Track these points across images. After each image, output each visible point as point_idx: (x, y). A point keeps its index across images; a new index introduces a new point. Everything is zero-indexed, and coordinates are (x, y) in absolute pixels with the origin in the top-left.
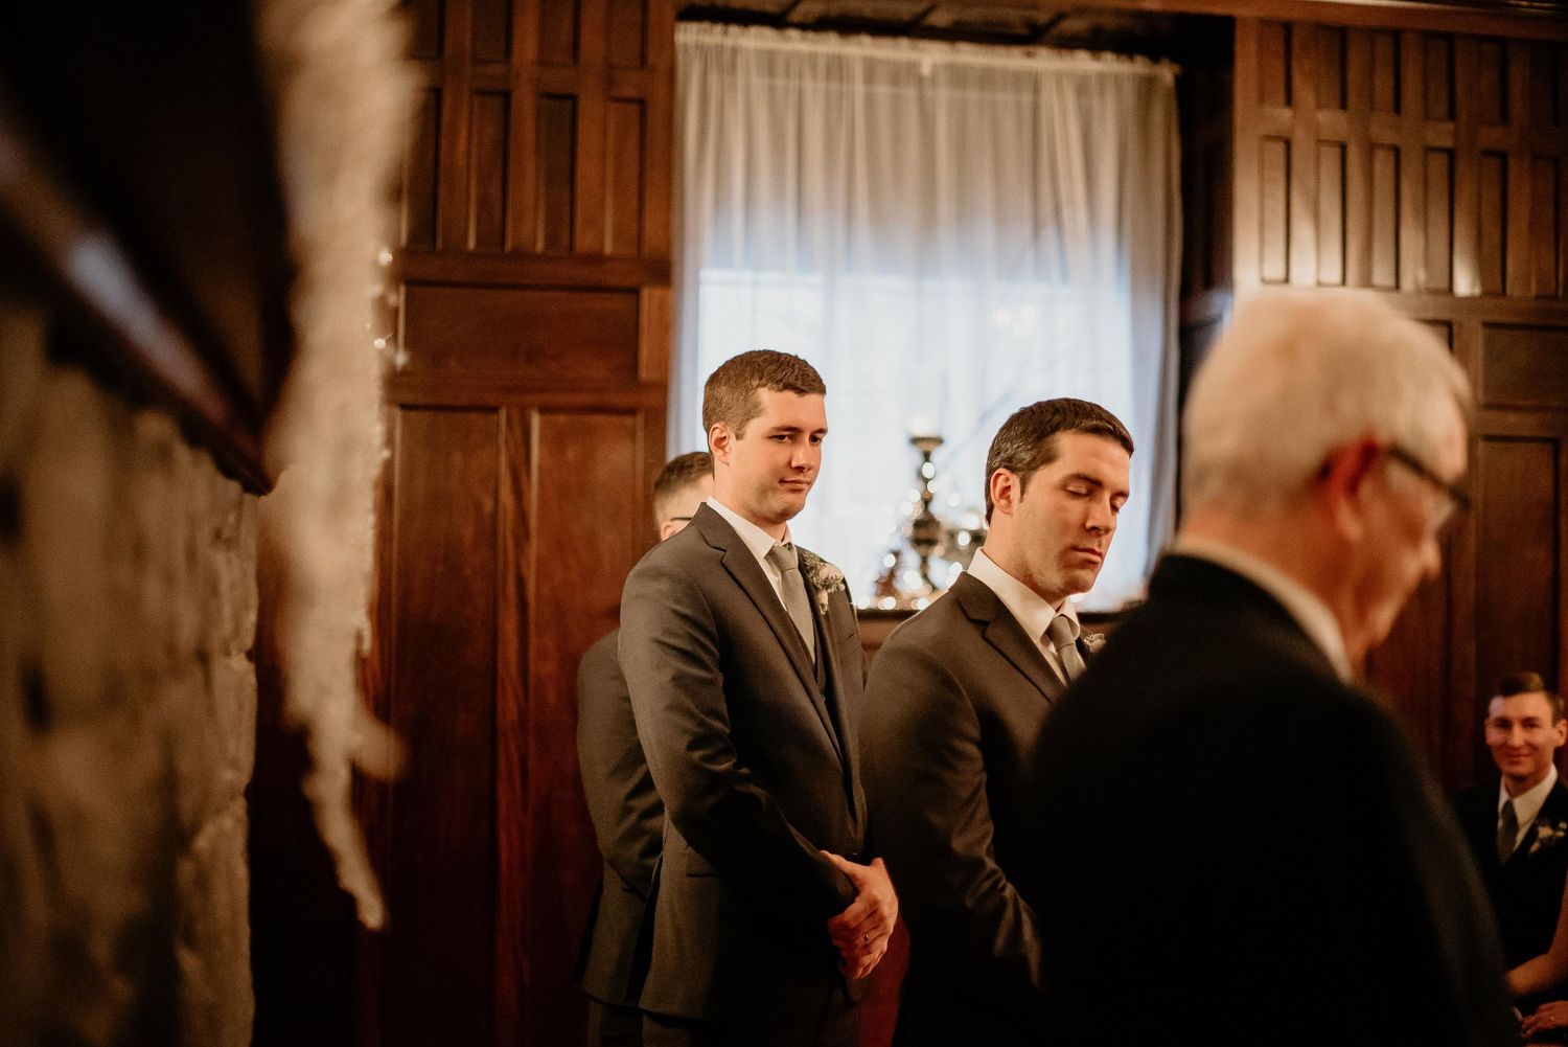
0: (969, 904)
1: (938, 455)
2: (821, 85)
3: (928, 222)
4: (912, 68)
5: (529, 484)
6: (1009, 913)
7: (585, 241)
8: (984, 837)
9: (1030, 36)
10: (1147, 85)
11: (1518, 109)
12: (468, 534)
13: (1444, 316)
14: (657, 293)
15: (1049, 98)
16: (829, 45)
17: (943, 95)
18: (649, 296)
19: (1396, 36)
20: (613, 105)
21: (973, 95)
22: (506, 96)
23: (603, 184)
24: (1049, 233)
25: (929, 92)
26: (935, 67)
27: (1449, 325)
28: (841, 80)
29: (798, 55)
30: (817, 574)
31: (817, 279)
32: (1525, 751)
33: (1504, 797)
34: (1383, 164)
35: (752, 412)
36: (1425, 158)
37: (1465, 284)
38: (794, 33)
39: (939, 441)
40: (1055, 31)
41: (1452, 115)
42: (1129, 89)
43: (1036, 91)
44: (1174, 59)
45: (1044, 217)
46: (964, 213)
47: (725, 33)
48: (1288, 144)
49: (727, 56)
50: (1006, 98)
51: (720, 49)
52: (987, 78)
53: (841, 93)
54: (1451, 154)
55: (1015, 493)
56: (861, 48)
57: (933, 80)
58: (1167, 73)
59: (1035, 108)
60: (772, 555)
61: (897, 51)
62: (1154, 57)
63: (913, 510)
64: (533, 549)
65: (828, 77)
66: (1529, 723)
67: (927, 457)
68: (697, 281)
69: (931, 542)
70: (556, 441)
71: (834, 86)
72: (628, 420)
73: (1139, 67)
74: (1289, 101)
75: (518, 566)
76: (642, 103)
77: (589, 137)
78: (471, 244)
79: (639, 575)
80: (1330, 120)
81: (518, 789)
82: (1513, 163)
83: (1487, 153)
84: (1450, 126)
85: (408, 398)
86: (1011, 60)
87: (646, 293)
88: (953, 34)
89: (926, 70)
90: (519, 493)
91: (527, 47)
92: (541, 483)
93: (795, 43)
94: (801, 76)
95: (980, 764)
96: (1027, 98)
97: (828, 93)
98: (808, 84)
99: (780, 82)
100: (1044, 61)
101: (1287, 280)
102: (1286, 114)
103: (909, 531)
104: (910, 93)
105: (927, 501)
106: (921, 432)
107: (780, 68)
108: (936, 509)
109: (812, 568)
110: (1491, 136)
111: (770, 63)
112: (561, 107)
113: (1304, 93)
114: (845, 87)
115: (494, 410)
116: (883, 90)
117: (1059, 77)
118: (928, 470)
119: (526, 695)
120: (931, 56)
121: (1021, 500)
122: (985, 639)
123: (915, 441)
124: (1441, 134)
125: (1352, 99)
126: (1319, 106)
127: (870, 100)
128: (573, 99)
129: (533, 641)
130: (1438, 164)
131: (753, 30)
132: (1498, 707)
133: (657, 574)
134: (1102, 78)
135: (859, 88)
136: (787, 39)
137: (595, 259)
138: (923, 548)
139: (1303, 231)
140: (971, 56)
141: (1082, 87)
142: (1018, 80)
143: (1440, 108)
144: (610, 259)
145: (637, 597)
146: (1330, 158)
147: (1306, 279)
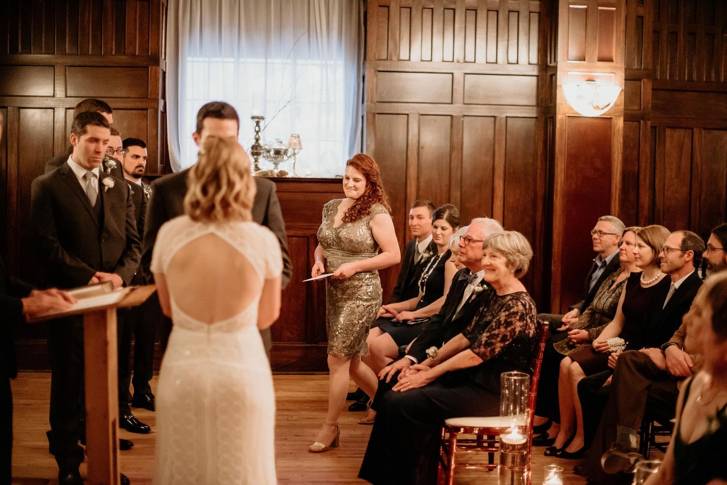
1: (262, 123)
7: (129, 50)
13: (450, 71)
20: (138, 3)
23: (136, 29)
27: (452, 74)
30: (108, 163)
31: (232, 59)
32: (418, 227)
33: (417, 243)
36: (445, 13)
39: (263, 118)
48: (388, 7)
55: (77, 140)
63: (253, 142)
66: (419, 217)
67: (258, 123)
69: (258, 154)
82: (479, 13)
87: (150, 68)
101: (387, 59)
105: (257, 140)
106: (256, 114)
108: (261, 142)
109: (106, 161)
118: (257, 128)
121: (78, 143)
123: (253, 118)
130: (449, 14)
132: (412, 212)
137: (133, 56)
138: (256, 157)
144: (138, 56)
146: (405, 13)
147: (395, 58)
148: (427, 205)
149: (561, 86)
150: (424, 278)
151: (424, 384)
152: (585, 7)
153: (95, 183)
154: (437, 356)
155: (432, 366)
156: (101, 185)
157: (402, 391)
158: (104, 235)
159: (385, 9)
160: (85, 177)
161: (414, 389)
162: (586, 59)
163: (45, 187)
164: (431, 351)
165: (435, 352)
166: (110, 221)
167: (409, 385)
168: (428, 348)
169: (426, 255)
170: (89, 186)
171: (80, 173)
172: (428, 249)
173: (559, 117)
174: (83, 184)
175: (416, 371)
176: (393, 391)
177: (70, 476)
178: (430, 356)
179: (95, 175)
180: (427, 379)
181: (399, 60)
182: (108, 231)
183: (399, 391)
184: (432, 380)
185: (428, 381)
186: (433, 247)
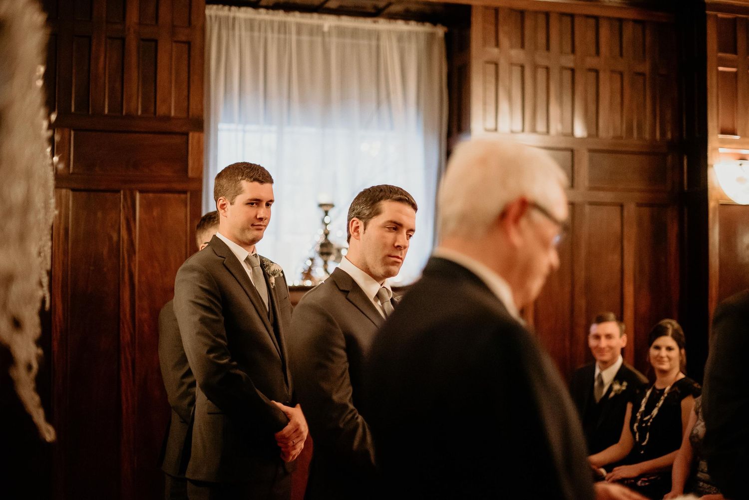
0: (341, 425)
1: (332, 212)
2: (276, 35)
3: (327, 101)
4: (319, 27)
5: (135, 227)
6: (360, 430)
7: (161, 110)
8: (348, 393)
9: (375, 13)
10: (431, 37)
11: (604, 49)
12: (105, 251)
13: (569, 146)
14: (196, 135)
15: (385, 43)
16: (280, 16)
17: (334, 41)
18: (193, 136)
19: (547, 15)
20: (174, 44)
21: (348, 41)
22: (123, 40)
23: (171, 82)
24: (384, 107)
25: (327, 39)
26: (330, 27)
27: (572, 151)
28: (285, 33)
29: (265, 21)
30: (269, 269)
31: (274, 128)
32: (608, 349)
33: (597, 371)
34: (541, 75)
35: (238, 191)
36: (561, 73)
37: (580, 131)
38: (263, 11)
39: (332, 206)
40: (386, 11)
41: (573, 51)
42: (422, 39)
43: (378, 39)
44: (444, 24)
45: (382, 98)
46: (344, 97)
47: (230, 10)
48: (497, 65)
49: (231, 21)
50: (364, 42)
51: (227, 18)
52: (355, 33)
53: (285, 39)
54: (573, 71)
55: (361, 229)
56: (295, 18)
57: (329, 32)
58: (440, 31)
59: (378, 47)
60: (247, 260)
61: (312, 20)
62: (434, 23)
63: (320, 239)
64: (137, 258)
65: (279, 32)
66: (609, 336)
67: (326, 213)
68: (216, 130)
69: (328, 254)
70: (148, 207)
71: (282, 36)
72: (183, 196)
73: (427, 28)
74: (497, 45)
75: (129, 266)
76: (189, 43)
77: (163, 60)
78: (106, 111)
79: (184, 270)
80: (517, 54)
81: (131, 374)
82: (602, 75)
83: (590, 70)
84: (572, 57)
85: (75, 186)
86: (365, 24)
87: (191, 134)
88: (339, 12)
89: (326, 29)
90: (130, 231)
91: (133, 17)
92: (141, 226)
93: (263, 15)
94: (266, 31)
95: (345, 359)
96: (374, 43)
97: (279, 39)
98: (270, 35)
99: (256, 34)
100: (382, 25)
101: (496, 130)
102: (495, 51)
103: (318, 248)
104: (319, 39)
105: (326, 234)
106: (323, 201)
107: (256, 28)
108: (331, 238)
109: (267, 266)
110: (591, 62)
111: (251, 25)
112: (150, 46)
113: (504, 41)
114: (287, 36)
115: (118, 191)
116: (305, 38)
117: (389, 32)
118: (327, 220)
119: (134, 329)
120: (329, 22)
121: (364, 233)
122: (347, 299)
123: (321, 205)
124: (568, 61)
125: (527, 44)
126: (512, 47)
127: (299, 43)
128: (156, 41)
129: (137, 303)
130: (567, 75)
131: (243, 9)
132: (594, 329)
133: (192, 269)
134: (410, 32)
135: (294, 37)
136: (259, 13)
137: (167, 118)
138: (325, 257)
139: (504, 106)
140: (347, 22)
141: (400, 38)
142: (369, 33)
143: (567, 48)
144: (174, 118)
145: (183, 280)
146: (516, 72)
148: (612, 320)
149: (712, 166)
152: (734, 70)
159: (493, 67)
162: (739, 132)
169: (617, 387)
172: (618, 379)
173: (712, 204)
181: (510, 132)
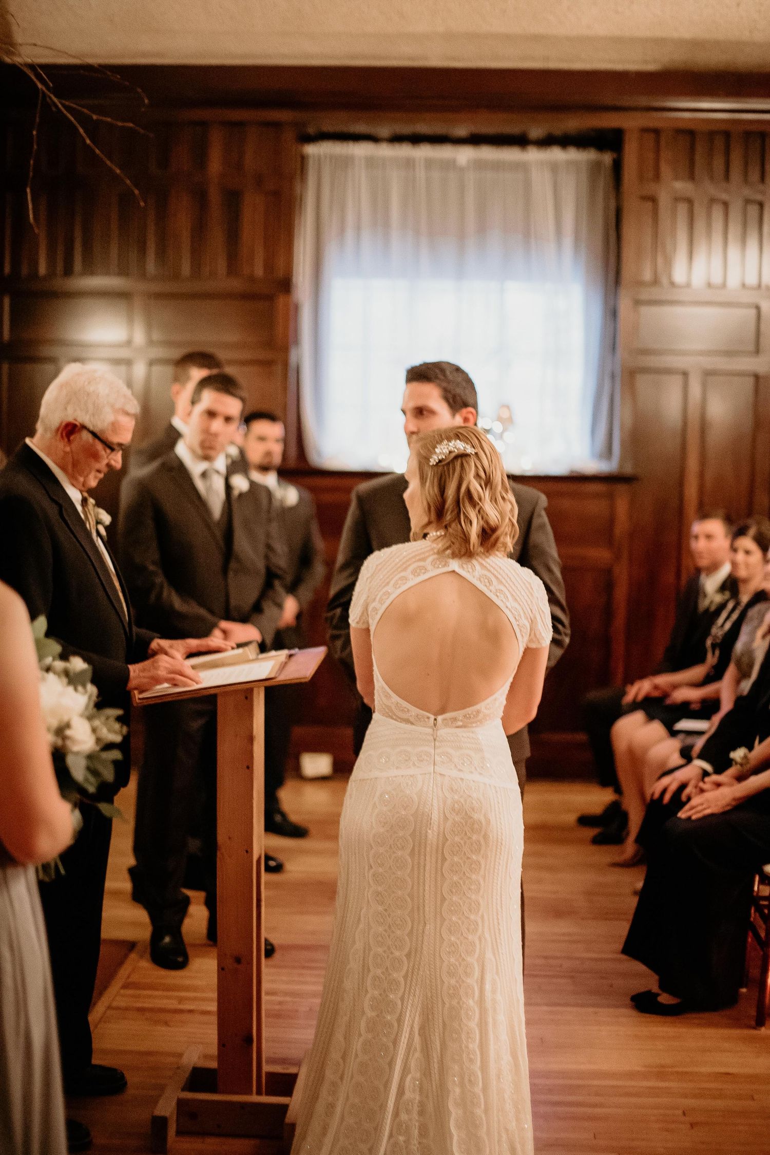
4: (453, 162)
10: (595, 167)
14: (284, 298)
16: (405, 151)
17: (471, 178)
19: (727, 135)
20: (262, 196)
21: (488, 175)
25: (463, 176)
26: (466, 162)
28: (412, 171)
29: (389, 157)
32: (707, 552)
33: (703, 578)
36: (745, 207)
42: (584, 168)
43: (527, 172)
47: (343, 146)
48: (654, 201)
52: (497, 166)
56: (424, 152)
57: (466, 169)
58: (609, 157)
59: (527, 182)
61: (445, 152)
62: (601, 148)
65: (406, 170)
73: (590, 155)
74: (656, 177)
77: (247, 214)
80: (683, 187)
84: (759, 187)
85: (154, 357)
86: (510, 154)
87: (277, 299)
88: (477, 141)
89: (461, 163)
93: (385, 151)
96: (523, 176)
98: (394, 173)
100: (534, 154)
101: (655, 283)
104: (453, 176)
107: (379, 167)
111: (370, 162)
113: (667, 172)
114: (414, 174)
116: (436, 174)
117: (541, 163)
120: (467, 153)
124: (755, 192)
125: (697, 174)
126: (676, 178)
127: (428, 180)
128: (239, 194)
130: (752, 210)
131: (361, 144)
132: (697, 528)
134: (569, 163)
135: (422, 174)
136: (380, 148)
137: (253, 279)
140: (488, 153)
142: (514, 166)
143: (754, 175)
144: (259, 279)
146: (682, 209)
147: (664, 281)
148: (720, 516)
150: (716, 637)
151: (729, 808)
153: (218, 484)
154: (748, 763)
155: (740, 778)
156: (228, 488)
157: (694, 817)
158: (233, 565)
159: (649, 205)
160: (204, 475)
161: (712, 815)
163: (144, 490)
164: (738, 754)
165: (745, 757)
166: (242, 543)
167: (705, 809)
168: (734, 749)
169: (718, 599)
170: (209, 489)
171: (196, 468)
172: (723, 588)
174: (200, 484)
175: (714, 787)
176: (680, 819)
177: (167, 939)
178: (736, 763)
179: (218, 472)
180: (734, 799)
181: (672, 284)
182: (239, 560)
183: (689, 818)
184: (741, 801)
185: (734, 803)
186: (731, 585)
